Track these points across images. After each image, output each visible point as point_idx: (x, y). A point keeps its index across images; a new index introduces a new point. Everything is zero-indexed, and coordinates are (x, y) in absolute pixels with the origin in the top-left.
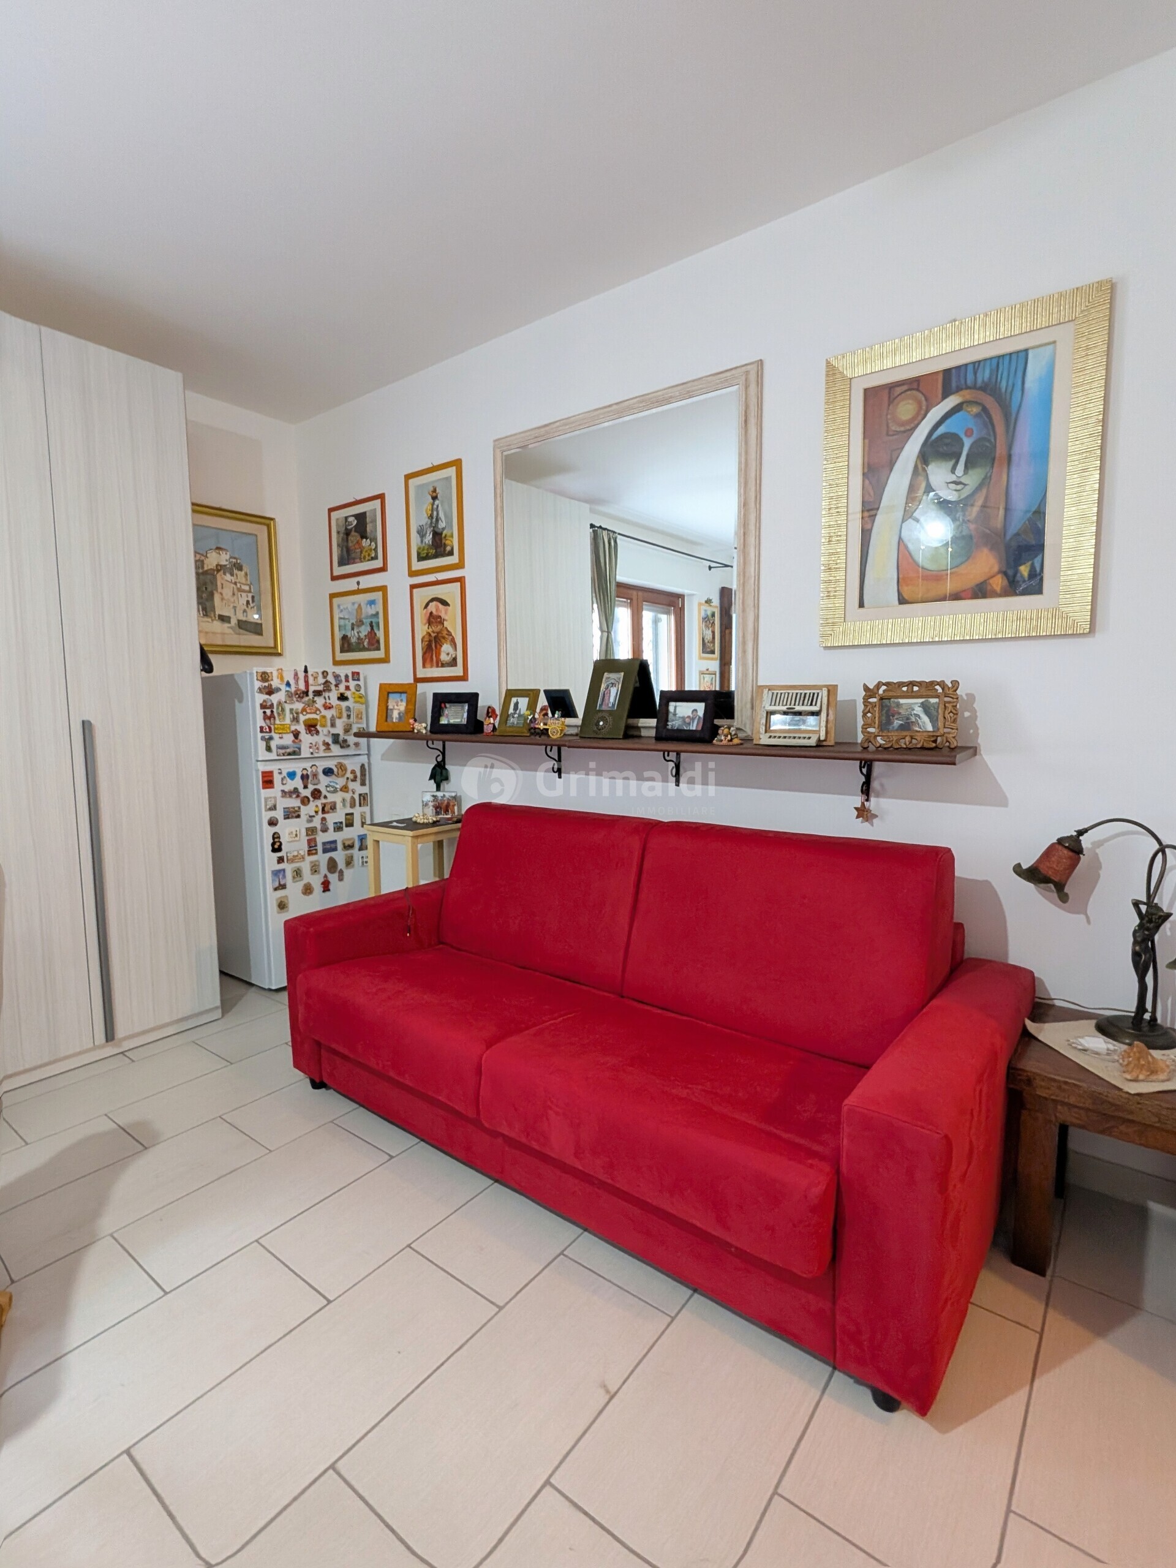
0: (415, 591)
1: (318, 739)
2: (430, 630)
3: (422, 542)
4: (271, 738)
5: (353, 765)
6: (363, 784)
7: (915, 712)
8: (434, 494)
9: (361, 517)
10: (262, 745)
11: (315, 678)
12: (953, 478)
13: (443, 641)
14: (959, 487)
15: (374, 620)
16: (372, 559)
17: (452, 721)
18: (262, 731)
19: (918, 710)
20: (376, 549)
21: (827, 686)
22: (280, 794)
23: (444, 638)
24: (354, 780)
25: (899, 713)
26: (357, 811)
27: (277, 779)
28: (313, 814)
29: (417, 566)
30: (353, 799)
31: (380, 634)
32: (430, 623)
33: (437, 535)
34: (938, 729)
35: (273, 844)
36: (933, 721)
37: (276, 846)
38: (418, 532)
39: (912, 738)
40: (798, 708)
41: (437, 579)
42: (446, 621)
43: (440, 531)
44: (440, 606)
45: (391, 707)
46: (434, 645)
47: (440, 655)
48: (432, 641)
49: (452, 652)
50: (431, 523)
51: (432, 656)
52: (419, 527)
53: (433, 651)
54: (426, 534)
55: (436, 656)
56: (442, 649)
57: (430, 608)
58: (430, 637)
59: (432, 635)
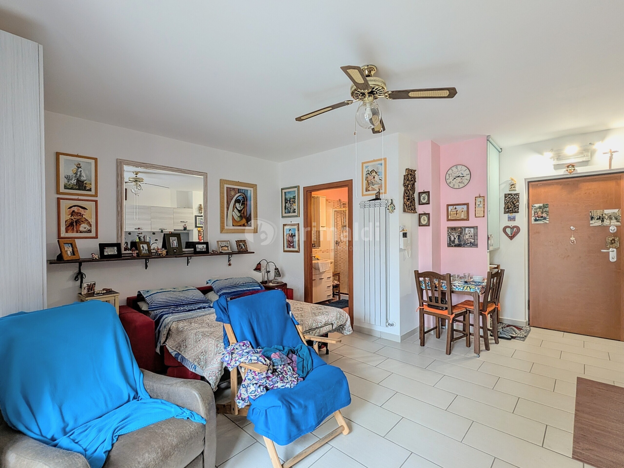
0: (61, 200)
2: (72, 218)
3: (68, 182)
8: (79, 166)
12: (240, 206)
13: (82, 223)
19: (242, 245)
23: (82, 221)
32: (72, 215)
33: (80, 181)
36: (244, 247)
38: (66, 178)
41: (79, 198)
42: (84, 215)
43: (82, 181)
44: (80, 209)
45: (66, 250)
46: (75, 224)
47: (79, 228)
48: (74, 222)
49: (88, 227)
50: (76, 176)
51: (73, 228)
52: (67, 176)
53: (74, 226)
54: (72, 179)
55: (76, 228)
56: (81, 226)
57: (73, 209)
58: (72, 221)
59: (74, 219)
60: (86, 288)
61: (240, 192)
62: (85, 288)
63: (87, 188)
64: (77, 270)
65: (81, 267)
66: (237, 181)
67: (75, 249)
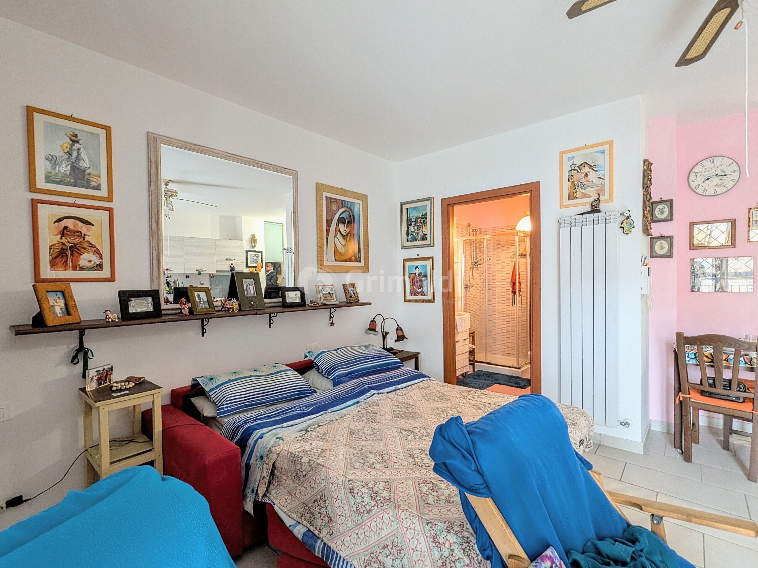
2: (64, 240)
3: (54, 168)
8: (75, 139)
12: (344, 229)
13: (83, 250)
14: (345, 232)
17: (139, 310)
23: (84, 248)
29: (44, 185)
32: (63, 235)
33: (76, 170)
38: (48, 161)
41: (76, 202)
42: (89, 236)
43: (83, 168)
44: (80, 224)
45: (52, 304)
46: (69, 253)
47: (78, 261)
48: (67, 249)
49: (95, 259)
50: (69, 158)
51: (66, 261)
52: (50, 157)
53: (67, 258)
54: (60, 164)
55: (72, 262)
56: (82, 257)
57: (65, 223)
58: (63, 246)
59: (67, 244)
60: (95, 378)
61: (344, 207)
62: (92, 379)
63: (93, 184)
64: (76, 345)
65: (84, 338)
66: (341, 187)
67: (70, 304)
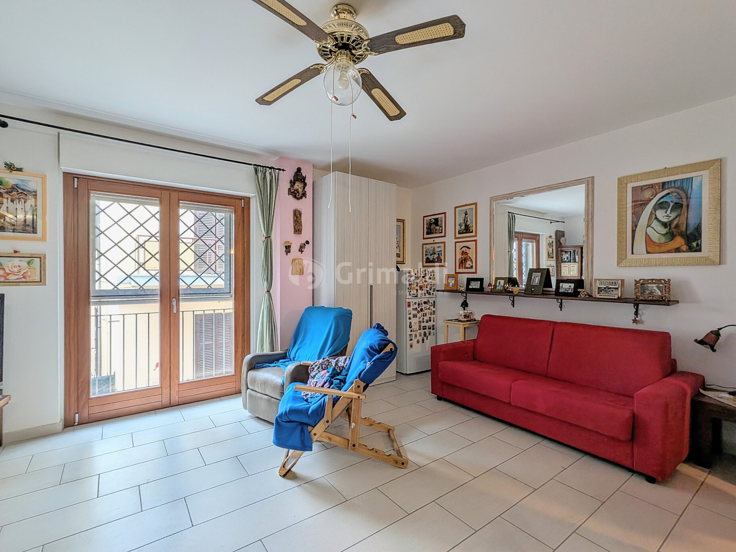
0: (457, 244)
1: (423, 292)
2: (462, 256)
3: (460, 228)
4: (411, 291)
5: (431, 301)
6: (434, 307)
7: (654, 289)
8: (466, 213)
9: (437, 220)
10: (408, 293)
11: (423, 272)
12: (666, 215)
14: (668, 217)
15: (440, 253)
16: (440, 233)
17: (474, 287)
18: (408, 289)
19: (655, 288)
20: (442, 230)
21: (620, 280)
22: (412, 309)
23: (468, 259)
24: (432, 306)
25: (648, 289)
26: (432, 316)
27: (411, 304)
28: (420, 316)
29: (458, 236)
30: (431, 312)
31: (442, 257)
32: (462, 255)
33: (467, 226)
34: (663, 295)
35: (410, 325)
36: (661, 292)
37: (410, 326)
38: (459, 225)
39: (653, 297)
40: (610, 286)
41: (466, 240)
42: (469, 254)
44: (467, 249)
45: (449, 282)
48: (463, 260)
49: (471, 265)
50: (464, 222)
51: (463, 265)
54: (462, 226)
56: (467, 263)
61: (667, 188)
66: (662, 167)
